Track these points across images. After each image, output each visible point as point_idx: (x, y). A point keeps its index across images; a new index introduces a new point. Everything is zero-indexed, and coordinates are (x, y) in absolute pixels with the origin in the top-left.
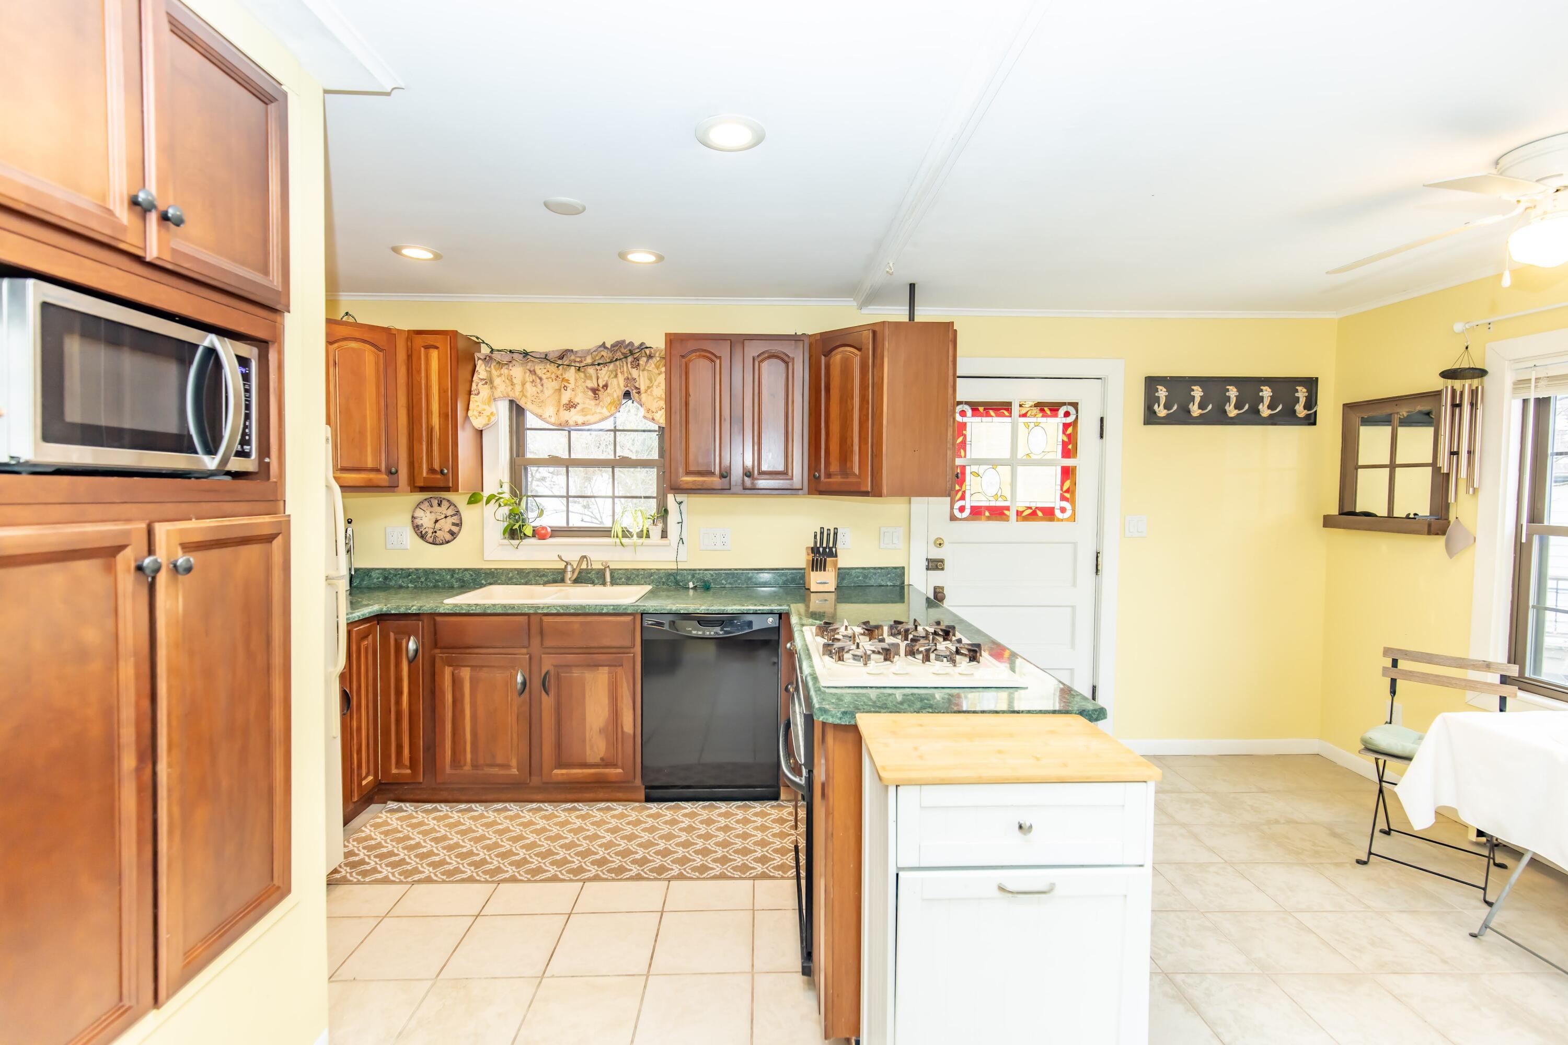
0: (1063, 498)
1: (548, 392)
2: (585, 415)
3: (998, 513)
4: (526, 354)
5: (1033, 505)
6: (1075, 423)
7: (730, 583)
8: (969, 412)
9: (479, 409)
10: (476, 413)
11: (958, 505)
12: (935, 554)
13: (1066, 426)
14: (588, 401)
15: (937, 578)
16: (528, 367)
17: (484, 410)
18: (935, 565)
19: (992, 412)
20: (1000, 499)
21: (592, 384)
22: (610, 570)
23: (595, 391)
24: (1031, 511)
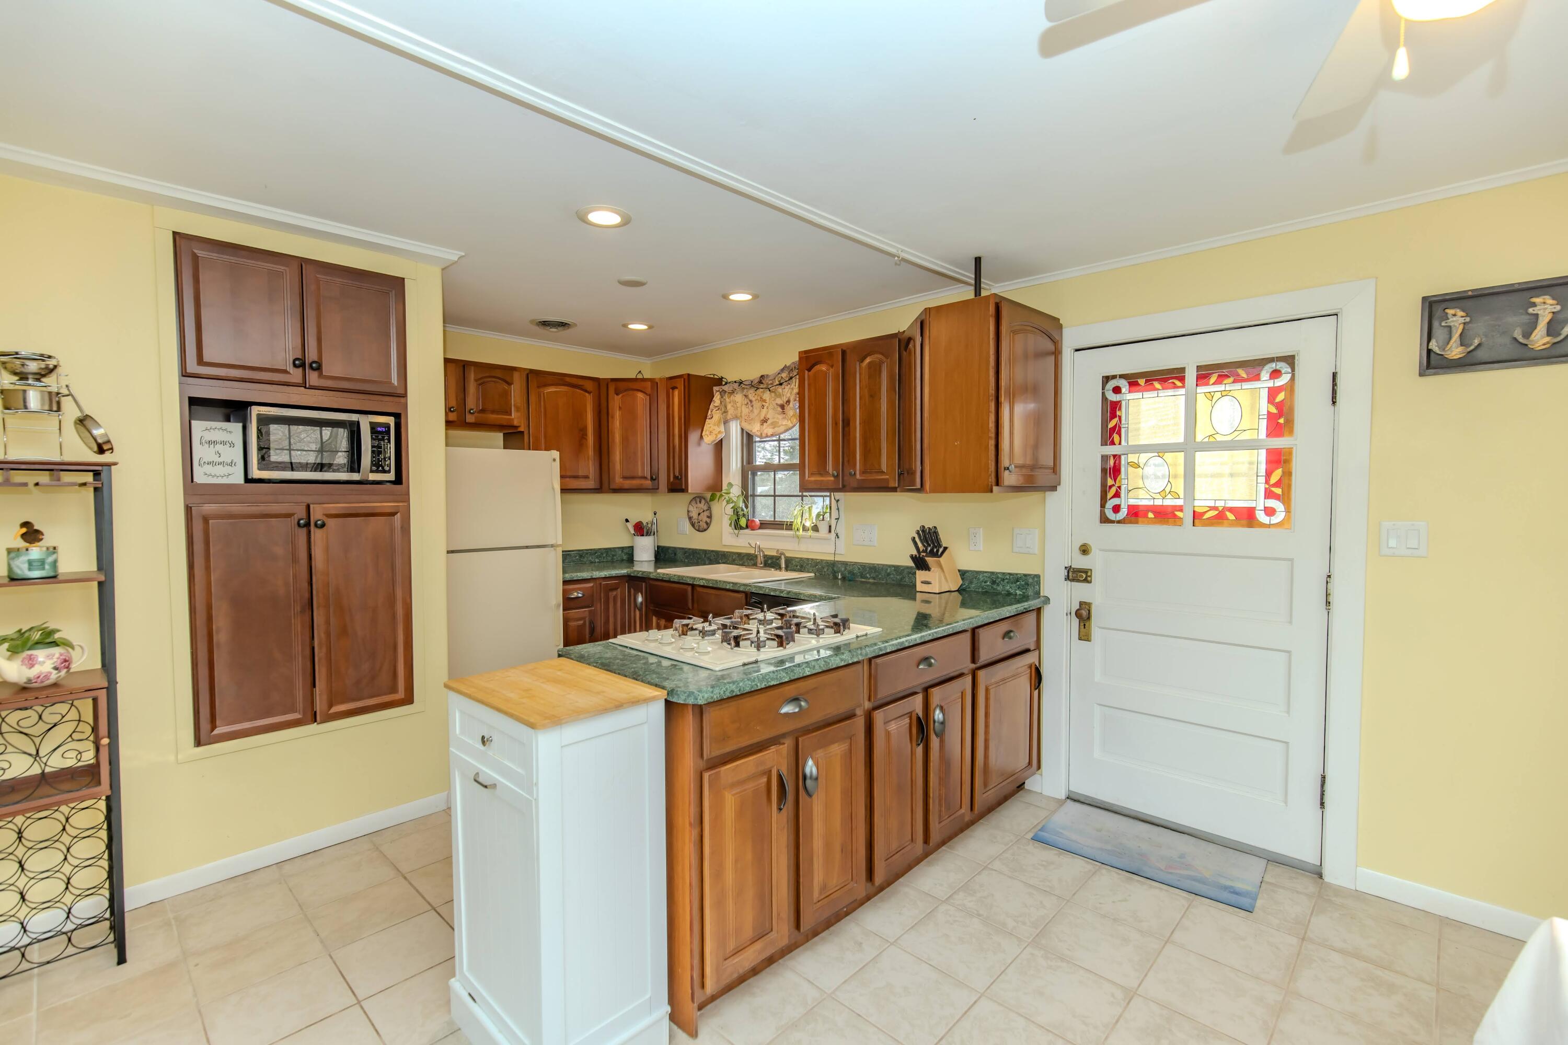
0: (1269, 494)
1: (756, 411)
2: (774, 428)
3: (1165, 515)
4: (741, 383)
5: (1220, 504)
6: (1290, 387)
7: (874, 578)
8: (1125, 388)
9: (711, 429)
10: (707, 433)
11: (1111, 503)
12: (1081, 562)
13: (1273, 393)
14: (777, 416)
15: (1081, 592)
16: (744, 393)
17: (714, 430)
18: (1077, 575)
19: (1157, 385)
20: (1169, 496)
21: (779, 401)
22: (786, 557)
23: (782, 407)
24: (1217, 512)
